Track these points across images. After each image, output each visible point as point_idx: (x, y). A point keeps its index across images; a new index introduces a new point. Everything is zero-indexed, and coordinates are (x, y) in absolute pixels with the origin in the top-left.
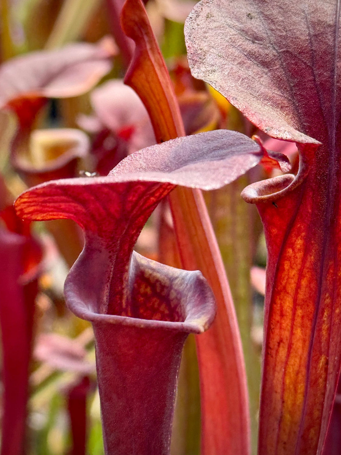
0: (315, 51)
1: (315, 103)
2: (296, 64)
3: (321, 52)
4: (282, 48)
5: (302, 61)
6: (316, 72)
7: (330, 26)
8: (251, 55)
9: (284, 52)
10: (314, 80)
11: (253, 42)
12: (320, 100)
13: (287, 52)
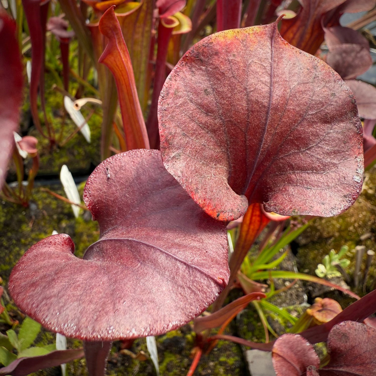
0: (250, 123)
1: (242, 155)
2: (234, 129)
3: (255, 125)
4: (227, 119)
5: (239, 128)
6: (247, 137)
7: (264, 107)
8: (205, 126)
9: (228, 121)
10: (245, 142)
11: (207, 115)
12: (246, 154)
13: (230, 121)
